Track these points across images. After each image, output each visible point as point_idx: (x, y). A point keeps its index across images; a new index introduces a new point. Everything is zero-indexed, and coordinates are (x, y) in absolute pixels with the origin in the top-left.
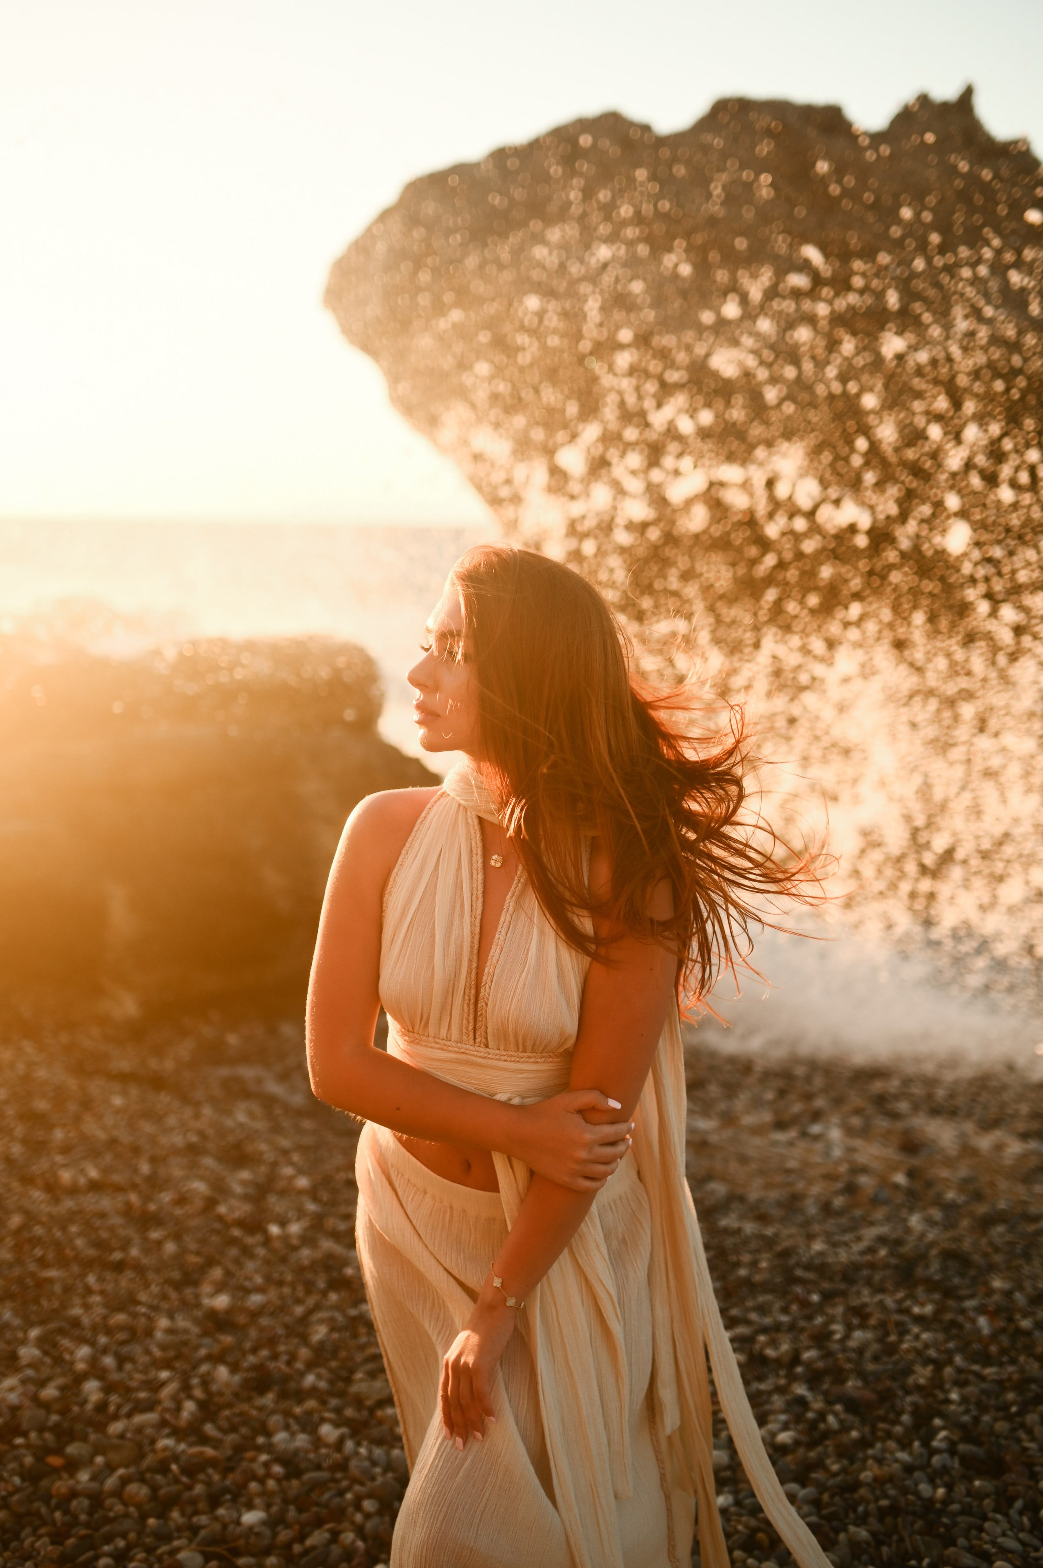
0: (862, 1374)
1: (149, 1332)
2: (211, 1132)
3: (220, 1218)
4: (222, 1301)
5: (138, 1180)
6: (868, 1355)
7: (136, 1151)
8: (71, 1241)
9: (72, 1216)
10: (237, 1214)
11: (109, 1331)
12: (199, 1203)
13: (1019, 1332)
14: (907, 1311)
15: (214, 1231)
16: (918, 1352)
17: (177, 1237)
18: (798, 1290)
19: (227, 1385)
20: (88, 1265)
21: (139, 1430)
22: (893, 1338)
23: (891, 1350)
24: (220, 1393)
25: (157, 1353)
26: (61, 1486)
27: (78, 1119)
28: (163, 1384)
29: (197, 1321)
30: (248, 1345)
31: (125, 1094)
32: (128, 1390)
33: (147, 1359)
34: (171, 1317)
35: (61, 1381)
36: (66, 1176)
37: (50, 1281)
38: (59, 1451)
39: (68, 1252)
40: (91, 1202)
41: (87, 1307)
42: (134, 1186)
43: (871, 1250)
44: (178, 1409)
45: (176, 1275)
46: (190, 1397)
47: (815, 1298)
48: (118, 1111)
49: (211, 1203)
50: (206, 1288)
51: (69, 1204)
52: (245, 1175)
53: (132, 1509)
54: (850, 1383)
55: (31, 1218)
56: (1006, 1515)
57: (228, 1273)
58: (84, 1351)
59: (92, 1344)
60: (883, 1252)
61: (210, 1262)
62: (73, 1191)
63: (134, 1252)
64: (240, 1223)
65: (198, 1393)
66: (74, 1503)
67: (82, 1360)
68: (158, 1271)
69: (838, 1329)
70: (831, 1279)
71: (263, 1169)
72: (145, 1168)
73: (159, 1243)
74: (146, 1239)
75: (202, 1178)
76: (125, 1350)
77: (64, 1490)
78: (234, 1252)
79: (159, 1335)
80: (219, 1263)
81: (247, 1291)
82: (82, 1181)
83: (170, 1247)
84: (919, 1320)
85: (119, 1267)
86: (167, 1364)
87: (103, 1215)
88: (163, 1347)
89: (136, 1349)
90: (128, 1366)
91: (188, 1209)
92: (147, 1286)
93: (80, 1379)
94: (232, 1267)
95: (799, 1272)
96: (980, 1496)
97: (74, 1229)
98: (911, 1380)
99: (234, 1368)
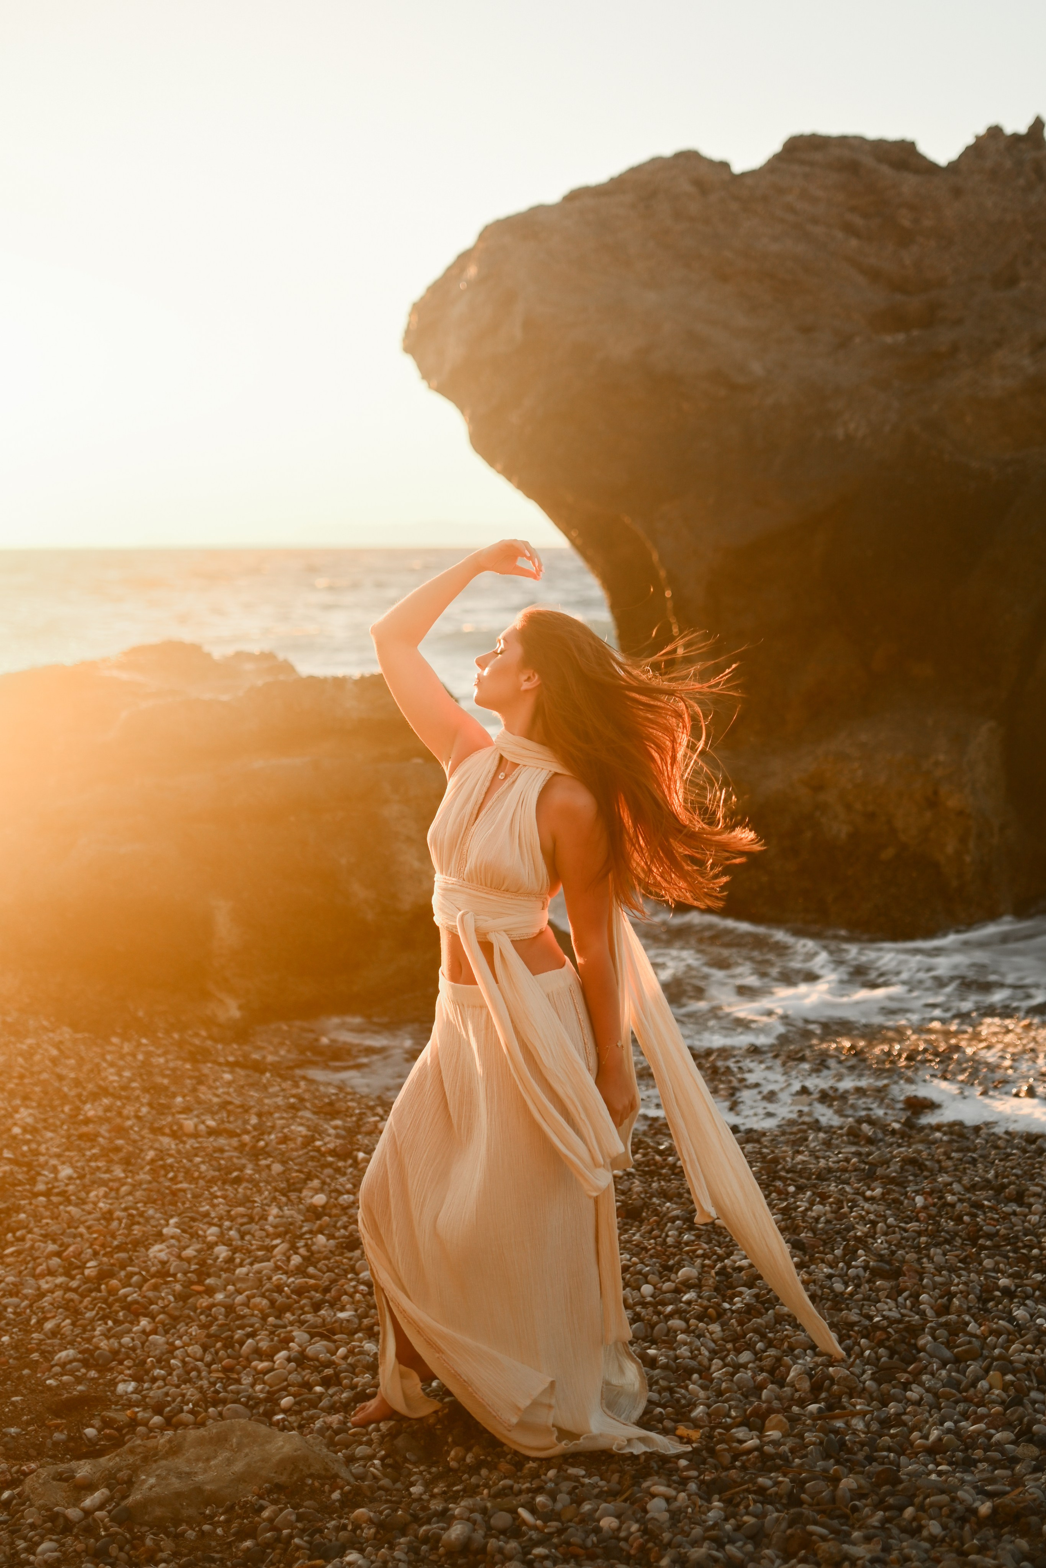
0: (814, 1230)
1: (264, 1218)
2: (307, 1096)
3: (318, 1149)
4: (320, 1199)
5: (249, 1127)
6: (823, 1219)
7: (246, 1109)
8: (197, 1166)
9: (196, 1152)
10: (331, 1146)
11: (232, 1219)
12: (300, 1140)
13: (946, 1204)
14: (863, 1194)
15: (312, 1158)
16: (862, 1218)
17: (284, 1163)
18: (779, 1183)
19: (325, 1246)
20: (212, 1181)
21: (259, 1272)
22: (846, 1209)
23: (841, 1217)
24: (319, 1252)
25: (270, 1229)
26: (204, 1301)
27: (194, 1090)
28: (276, 1246)
29: (299, 1211)
30: (339, 1224)
31: (231, 1072)
32: (249, 1252)
33: (263, 1234)
34: (280, 1208)
35: (198, 1246)
36: (189, 1124)
37: (184, 1190)
38: (200, 1282)
39: (196, 1174)
40: (211, 1143)
41: (214, 1206)
42: (247, 1132)
43: (847, 1160)
44: (288, 1259)
45: (283, 1185)
46: (296, 1253)
47: (792, 1189)
48: (229, 1084)
49: (308, 1141)
50: (305, 1193)
51: (191, 1143)
52: (338, 1122)
53: (256, 1312)
54: (803, 1235)
55: (162, 1153)
56: (896, 1300)
57: (324, 1183)
58: (214, 1230)
59: (220, 1226)
60: (854, 1160)
61: (309, 1177)
62: (196, 1135)
63: (249, 1171)
64: (333, 1152)
65: (302, 1251)
66: (214, 1310)
67: (212, 1235)
68: (268, 1183)
69: (803, 1205)
70: (809, 1179)
71: (354, 1119)
72: (254, 1120)
73: (268, 1167)
74: (257, 1165)
75: (301, 1125)
76: (243, 1228)
77: (204, 1304)
78: (328, 1171)
79: (271, 1218)
80: (318, 1177)
81: (340, 1193)
82: (202, 1127)
83: (277, 1168)
84: (872, 1199)
85: (238, 1181)
86: (277, 1235)
87: (222, 1150)
88: (275, 1227)
89: (254, 1227)
90: (248, 1237)
91: (292, 1145)
92: (260, 1192)
93: (211, 1246)
94: (328, 1180)
95: (783, 1174)
96: (878, 1290)
97: (198, 1160)
98: (852, 1233)
99: (330, 1237)
